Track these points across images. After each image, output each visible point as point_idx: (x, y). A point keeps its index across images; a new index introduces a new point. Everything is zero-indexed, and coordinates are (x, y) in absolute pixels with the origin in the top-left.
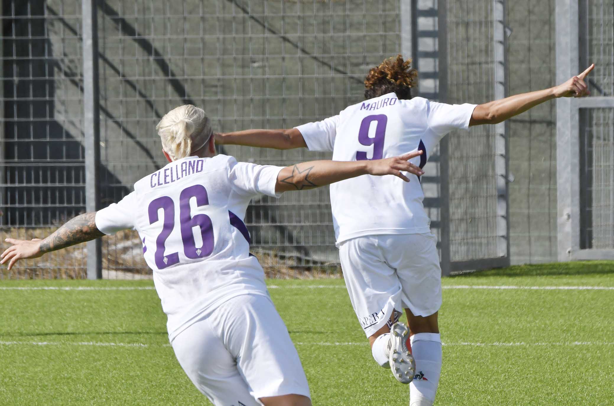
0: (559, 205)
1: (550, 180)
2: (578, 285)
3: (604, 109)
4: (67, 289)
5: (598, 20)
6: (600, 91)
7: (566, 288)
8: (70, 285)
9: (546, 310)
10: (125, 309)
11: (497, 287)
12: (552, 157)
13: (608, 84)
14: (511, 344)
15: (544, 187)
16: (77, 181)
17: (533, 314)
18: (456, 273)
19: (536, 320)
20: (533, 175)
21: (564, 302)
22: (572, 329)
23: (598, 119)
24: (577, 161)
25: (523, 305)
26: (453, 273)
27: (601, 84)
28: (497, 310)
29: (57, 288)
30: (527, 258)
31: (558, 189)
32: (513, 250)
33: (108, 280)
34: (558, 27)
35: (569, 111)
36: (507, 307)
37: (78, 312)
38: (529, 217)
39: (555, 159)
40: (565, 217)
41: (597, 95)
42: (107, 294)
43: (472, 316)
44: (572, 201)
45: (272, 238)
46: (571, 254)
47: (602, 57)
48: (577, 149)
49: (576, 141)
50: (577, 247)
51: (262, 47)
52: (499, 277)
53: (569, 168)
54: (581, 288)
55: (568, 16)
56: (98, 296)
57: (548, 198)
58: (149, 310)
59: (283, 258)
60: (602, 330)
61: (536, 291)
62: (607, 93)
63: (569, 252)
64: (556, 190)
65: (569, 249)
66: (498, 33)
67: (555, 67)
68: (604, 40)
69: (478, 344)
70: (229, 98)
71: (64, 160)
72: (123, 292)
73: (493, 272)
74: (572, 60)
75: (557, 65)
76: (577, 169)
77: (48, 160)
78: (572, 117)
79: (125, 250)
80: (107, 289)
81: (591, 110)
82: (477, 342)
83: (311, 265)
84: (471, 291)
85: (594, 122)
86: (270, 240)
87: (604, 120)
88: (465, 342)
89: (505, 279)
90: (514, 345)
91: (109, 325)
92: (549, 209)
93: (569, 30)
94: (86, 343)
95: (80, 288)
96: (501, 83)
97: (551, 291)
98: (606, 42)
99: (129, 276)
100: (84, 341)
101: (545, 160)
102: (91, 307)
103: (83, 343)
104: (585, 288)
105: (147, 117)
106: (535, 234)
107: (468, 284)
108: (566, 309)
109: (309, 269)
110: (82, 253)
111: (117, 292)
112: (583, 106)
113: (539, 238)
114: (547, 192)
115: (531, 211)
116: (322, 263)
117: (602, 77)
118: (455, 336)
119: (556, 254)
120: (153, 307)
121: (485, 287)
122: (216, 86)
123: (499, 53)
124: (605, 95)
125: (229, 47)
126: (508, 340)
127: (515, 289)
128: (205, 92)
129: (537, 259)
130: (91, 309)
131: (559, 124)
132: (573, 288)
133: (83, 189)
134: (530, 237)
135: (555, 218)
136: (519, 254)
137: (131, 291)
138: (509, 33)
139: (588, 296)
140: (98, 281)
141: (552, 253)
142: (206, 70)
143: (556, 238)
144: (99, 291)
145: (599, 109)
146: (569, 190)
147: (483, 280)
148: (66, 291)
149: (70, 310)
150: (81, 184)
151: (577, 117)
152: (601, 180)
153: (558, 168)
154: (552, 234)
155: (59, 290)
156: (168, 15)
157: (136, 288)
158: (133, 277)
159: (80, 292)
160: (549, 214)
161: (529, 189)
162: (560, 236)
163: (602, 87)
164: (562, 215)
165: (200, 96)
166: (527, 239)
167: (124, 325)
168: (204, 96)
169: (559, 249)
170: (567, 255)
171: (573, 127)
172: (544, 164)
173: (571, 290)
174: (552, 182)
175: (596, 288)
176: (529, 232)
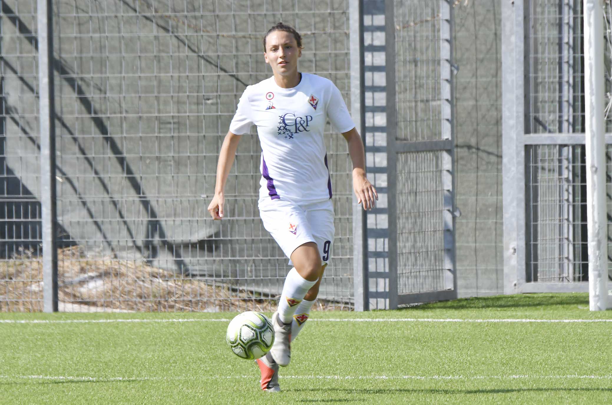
0: (505, 239)
1: (496, 215)
2: (522, 317)
3: (548, 145)
4: (23, 322)
5: (543, 59)
6: (545, 128)
7: (510, 320)
8: (26, 318)
9: (488, 343)
10: (76, 343)
11: (442, 320)
12: (499, 192)
13: (553, 121)
14: (450, 377)
15: (491, 222)
16: (34, 216)
17: (474, 347)
18: (404, 305)
19: (477, 353)
20: (481, 209)
21: (507, 335)
22: (511, 363)
23: (544, 154)
24: (522, 196)
25: (465, 339)
26: (399, 306)
27: (546, 122)
28: (440, 344)
29: (13, 321)
30: (474, 290)
31: (504, 223)
32: (460, 283)
33: (64, 312)
34: (504, 66)
35: (515, 148)
36: (450, 341)
37: (31, 345)
38: (476, 251)
39: (502, 194)
40: (512, 251)
41: (543, 132)
42: (61, 327)
43: (415, 349)
44: (518, 235)
45: (224, 272)
46: (517, 287)
47: (547, 94)
48: (523, 184)
49: (522, 176)
50: (523, 280)
51: (216, 84)
52: (444, 310)
53: (515, 204)
54: (524, 320)
55: (514, 54)
56: (53, 329)
57: (494, 233)
58: (101, 344)
59: (234, 290)
60: (541, 364)
61: (480, 324)
62: (552, 130)
63: (515, 285)
64: (502, 224)
65: (515, 282)
66: (445, 71)
67: (501, 105)
68: (549, 77)
69: (419, 377)
70: (183, 134)
71: (21, 195)
72: (77, 326)
73: (439, 304)
74: (517, 98)
75: (503, 103)
76: (523, 204)
77: (6, 195)
78: (518, 154)
79: (82, 283)
80: (62, 322)
81: (536, 146)
82: (417, 375)
83: (263, 298)
84: (416, 324)
85: (539, 158)
86: (222, 274)
87: (549, 156)
88: (405, 375)
89: (451, 312)
90: (453, 378)
91: (60, 358)
92: (496, 242)
93: (514, 68)
94: (36, 377)
95: (36, 321)
96: (448, 120)
97: (495, 323)
98: (551, 80)
99: (85, 309)
100: (34, 375)
101: (491, 195)
102: (45, 340)
103: (33, 377)
104: (528, 320)
105: (104, 154)
106: (482, 267)
107: (415, 317)
108: (507, 342)
109: (260, 302)
110: (39, 286)
111: (71, 325)
112: (528, 143)
113: (486, 271)
114: (493, 227)
115: (477, 244)
116: (273, 296)
117: (547, 114)
118: (397, 369)
119: (502, 287)
120: (105, 341)
121: (430, 320)
122: (170, 123)
123: (446, 91)
124: (550, 132)
125: (184, 84)
126: (447, 373)
127: (459, 322)
128: (160, 129)
129: (484, 292)
130: (44, 342)
131: (505, 160)
132: (517, 320)
133: (40, 223)
134: (476, 270)
135: (502, 252)
136: (466, 287)
137: (85, 323)
138: (455, 72)
139: (531, 329)
140: (54, 314)
141: (499, 286)
142: (161, 107)
143: (502, 270)
144: (54, 325)
145: (544, 145)
146: (515, 224)
147: (429, 313)
148: (21, 324)
149: (23, 343)
150: (38, 219)
151: (523, 153)
152: (546, 215)
153: (504, 203)
154: (499, 268)
155: (15, 324)
156: (123, 54)
157: (90, 321)
158: (89, 309)
159: (35, 325)
160: (496, 247)
161: (476, 223)
162: (506, 270)
163: (547, 125)
164: (508, 249)
165: (155, 132)
166: (475, 271)
167: (75, 358)
168: (160, 133)
169: (505, 282)
170: (513, 287)
171: (518, 163)
172: (491, 199)
173: (514, 323)
174: (498, 216)
175: (539, 321)
176: (476, 265)
